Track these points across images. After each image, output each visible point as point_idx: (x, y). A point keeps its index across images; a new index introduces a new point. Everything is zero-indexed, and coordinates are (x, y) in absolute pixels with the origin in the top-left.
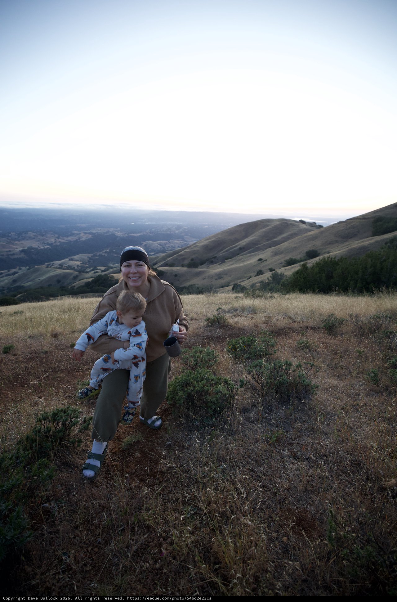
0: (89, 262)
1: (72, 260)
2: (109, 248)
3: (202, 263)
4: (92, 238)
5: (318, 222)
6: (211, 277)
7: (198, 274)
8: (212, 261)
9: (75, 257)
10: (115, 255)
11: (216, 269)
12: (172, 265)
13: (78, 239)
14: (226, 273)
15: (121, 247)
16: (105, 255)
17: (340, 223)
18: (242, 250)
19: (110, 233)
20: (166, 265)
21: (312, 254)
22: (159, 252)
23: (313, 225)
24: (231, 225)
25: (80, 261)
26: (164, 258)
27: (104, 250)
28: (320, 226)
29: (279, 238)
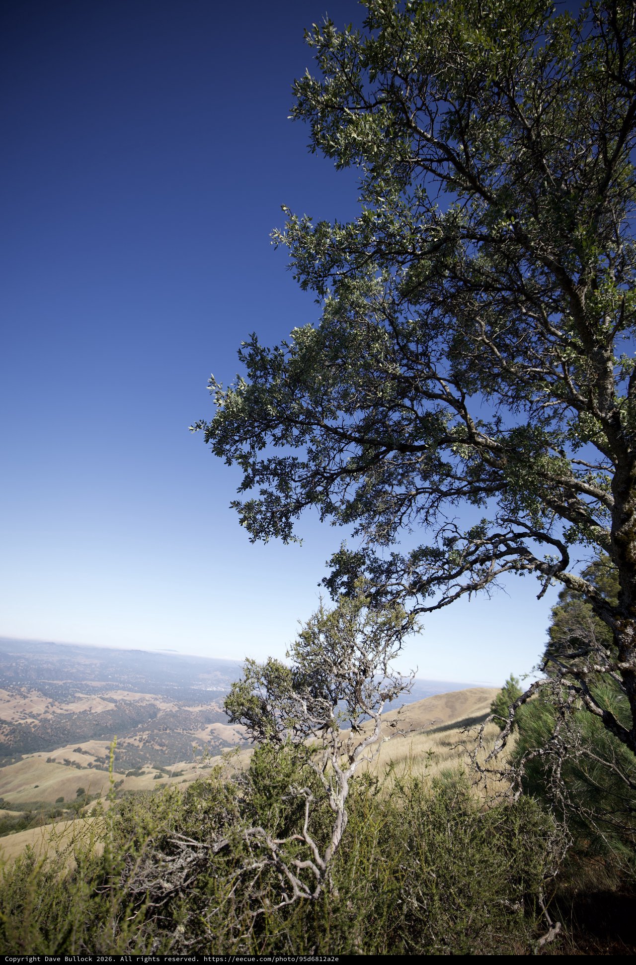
0: (108, 757)
1: (79, 750)
2: (147, 732)
4: (115, 709)
9: (84, 746)
10: (157, 747)
13: (88, 709)
15: (168, 731)
16: (138, 746)
19: (148, 703)
25: (93, 755)
27: (136, 736)
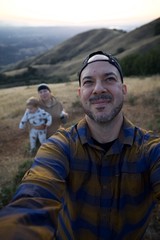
3: (58, 61)
5: (124, 29)
6: (64, 69)
7: (57, 68)
8: (64, 59)
11: (67, 64)
12: (40, 64)
14: (73, 66)
17: (137, 29)
18: (81, 51)
20: (37, 64)
21: (121, 51)
22: (30, 56)
23: (121, 31)
24: (73, 34)
26: (35, 60)
28: (125, 32)
29: (102, 41)
